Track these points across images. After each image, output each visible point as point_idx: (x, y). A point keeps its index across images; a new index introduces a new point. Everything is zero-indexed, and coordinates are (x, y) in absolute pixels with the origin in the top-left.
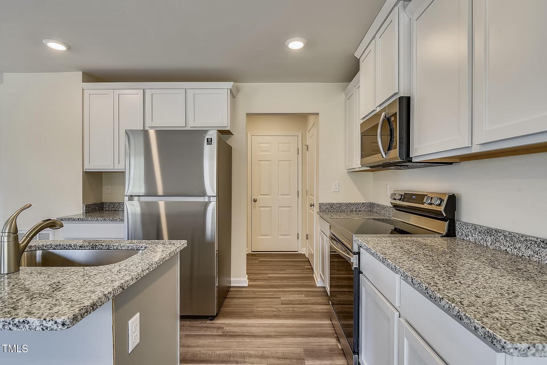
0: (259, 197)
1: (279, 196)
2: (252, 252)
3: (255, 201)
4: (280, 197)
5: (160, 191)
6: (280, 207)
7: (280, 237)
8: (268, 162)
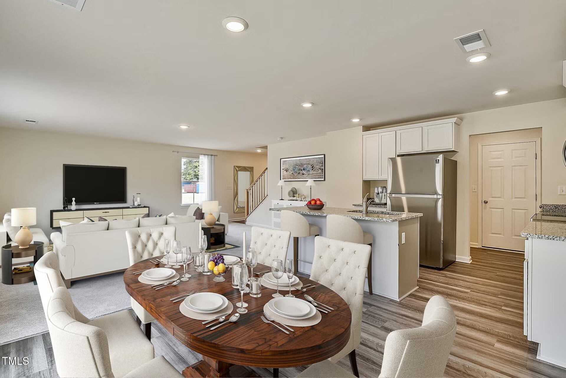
0: (490, 199)
1: (512, 198)
2: (483, 247)
3: (486, 202)
4: (513, 200)
5: (403, 190)
6: (513, 209)
7: (513, 237)
8: (500, 168)
